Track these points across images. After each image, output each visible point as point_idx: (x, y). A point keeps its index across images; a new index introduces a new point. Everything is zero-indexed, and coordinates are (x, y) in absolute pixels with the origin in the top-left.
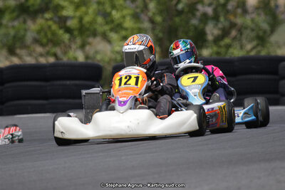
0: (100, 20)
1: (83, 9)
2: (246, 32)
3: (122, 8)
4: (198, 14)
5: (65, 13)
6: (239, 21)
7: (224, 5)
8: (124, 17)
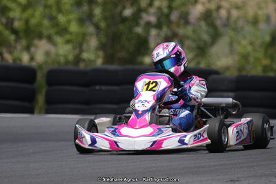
0: (46, 22)
1: (30, 12)
2: (187, 43)
3: (68, 12)
4: (142, 22)
5: (12, 15)
6: (181, 31)
7: (168, 16)
8: (69, 22)
